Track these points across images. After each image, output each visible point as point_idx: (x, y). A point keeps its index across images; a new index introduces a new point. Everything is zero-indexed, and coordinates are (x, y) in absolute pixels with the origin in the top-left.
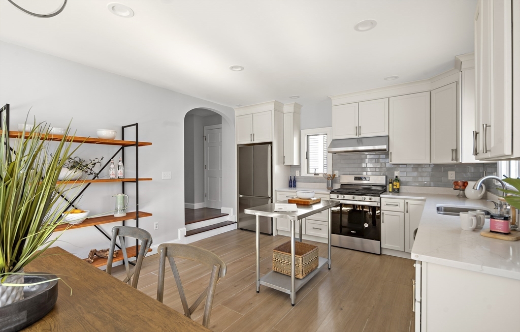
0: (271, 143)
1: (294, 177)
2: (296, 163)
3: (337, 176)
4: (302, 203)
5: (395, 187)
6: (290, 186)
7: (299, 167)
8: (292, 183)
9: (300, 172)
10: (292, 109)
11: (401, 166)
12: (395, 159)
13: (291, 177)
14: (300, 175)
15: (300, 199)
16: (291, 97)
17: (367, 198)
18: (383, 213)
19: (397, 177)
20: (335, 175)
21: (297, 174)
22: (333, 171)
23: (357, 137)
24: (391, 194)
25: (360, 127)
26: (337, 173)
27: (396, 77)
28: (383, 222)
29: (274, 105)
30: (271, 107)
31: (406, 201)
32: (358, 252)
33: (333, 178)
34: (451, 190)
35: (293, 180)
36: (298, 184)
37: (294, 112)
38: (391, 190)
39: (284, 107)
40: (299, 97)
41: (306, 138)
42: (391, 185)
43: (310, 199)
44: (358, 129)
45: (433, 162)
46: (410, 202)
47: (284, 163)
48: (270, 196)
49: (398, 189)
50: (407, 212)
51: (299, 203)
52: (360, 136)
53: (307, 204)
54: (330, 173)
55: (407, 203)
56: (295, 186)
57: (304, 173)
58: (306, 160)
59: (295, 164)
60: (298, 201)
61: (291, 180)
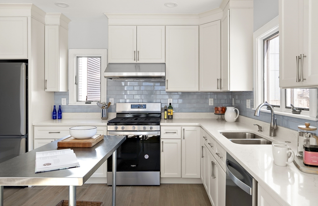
0: (26, 61)
1: (60, 106)
2: (62, 89)
3: (112, 104)
4: (81, 146)
5: (169, 114)
6: (54, 118)
7: (65, 94)
8: (57, 114)
9: (68, 99)
10: (57, 21)
11: (173, 93)
12: (171, 86)
13: (55, 106)
14: (68, 103)
15: (76, 139)
16: (57, 4)
17: (148, 127)
18: (163, 142)
19: (170, 104)
20: (110, 103)
21: (63, 102)
22: (108, 99)
23: (135, 62)
24: (166, 121)
25: (138, 52)
26: (112, 100)
27: (175, 5)
28: (163, 151)
29: (31, 10)
30: (27, 12)
31: (183, 128)
32: (138, 187)
33: (108, 107)
34: (212, 115)
35: (57, 110)
36: (64, 114)
37: (60, 26)
38: (166, 118)
39: (46, 16)
40: (67, 6)
41: (75, 59)
42: (166, 112)
43: (90, 138)
44: (137, 53)
45: (201, 90)
46: (186, 128)
47: (45, 88)
48: (23, 132)
49: (172, 116)
50: (184, 138)
51: (76, 146)
52: (138, 62)
53: (87, 146)
54: (104, 101)
55: (184, 129)
56: (60, 118)
57: (72, 102)
58: (75, 86)
59: (60, 91)
60: (74, 144)
61: (55, 110)
